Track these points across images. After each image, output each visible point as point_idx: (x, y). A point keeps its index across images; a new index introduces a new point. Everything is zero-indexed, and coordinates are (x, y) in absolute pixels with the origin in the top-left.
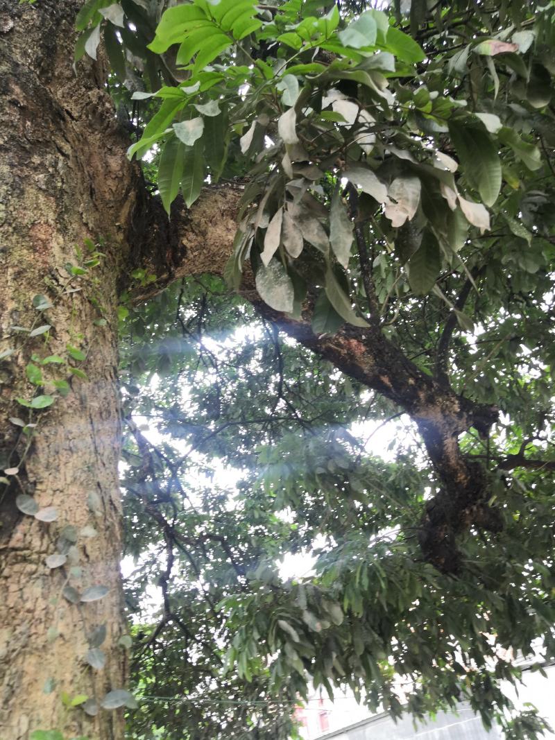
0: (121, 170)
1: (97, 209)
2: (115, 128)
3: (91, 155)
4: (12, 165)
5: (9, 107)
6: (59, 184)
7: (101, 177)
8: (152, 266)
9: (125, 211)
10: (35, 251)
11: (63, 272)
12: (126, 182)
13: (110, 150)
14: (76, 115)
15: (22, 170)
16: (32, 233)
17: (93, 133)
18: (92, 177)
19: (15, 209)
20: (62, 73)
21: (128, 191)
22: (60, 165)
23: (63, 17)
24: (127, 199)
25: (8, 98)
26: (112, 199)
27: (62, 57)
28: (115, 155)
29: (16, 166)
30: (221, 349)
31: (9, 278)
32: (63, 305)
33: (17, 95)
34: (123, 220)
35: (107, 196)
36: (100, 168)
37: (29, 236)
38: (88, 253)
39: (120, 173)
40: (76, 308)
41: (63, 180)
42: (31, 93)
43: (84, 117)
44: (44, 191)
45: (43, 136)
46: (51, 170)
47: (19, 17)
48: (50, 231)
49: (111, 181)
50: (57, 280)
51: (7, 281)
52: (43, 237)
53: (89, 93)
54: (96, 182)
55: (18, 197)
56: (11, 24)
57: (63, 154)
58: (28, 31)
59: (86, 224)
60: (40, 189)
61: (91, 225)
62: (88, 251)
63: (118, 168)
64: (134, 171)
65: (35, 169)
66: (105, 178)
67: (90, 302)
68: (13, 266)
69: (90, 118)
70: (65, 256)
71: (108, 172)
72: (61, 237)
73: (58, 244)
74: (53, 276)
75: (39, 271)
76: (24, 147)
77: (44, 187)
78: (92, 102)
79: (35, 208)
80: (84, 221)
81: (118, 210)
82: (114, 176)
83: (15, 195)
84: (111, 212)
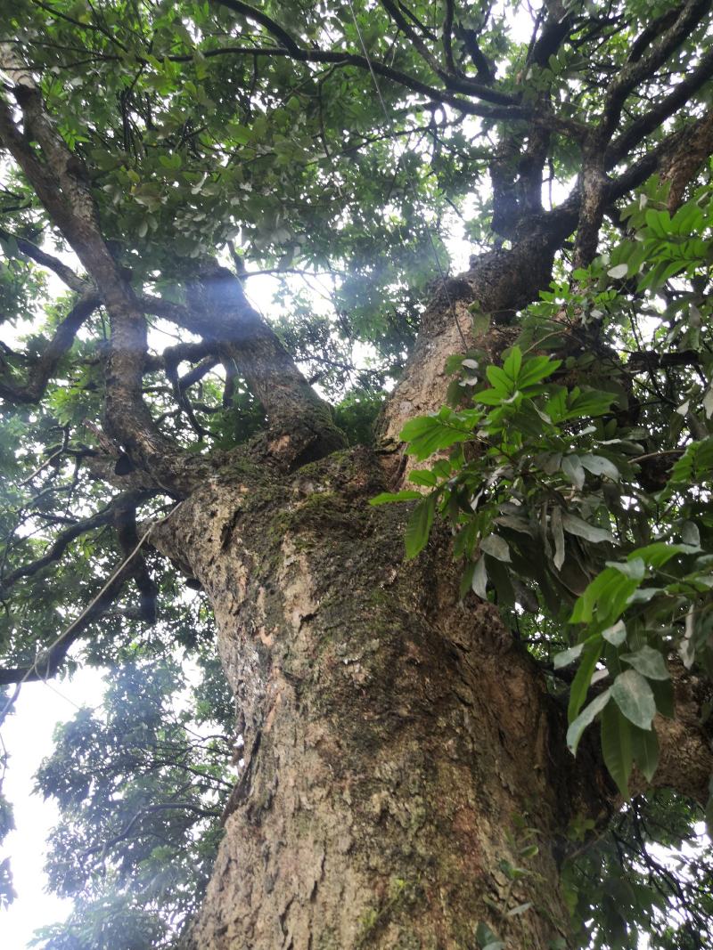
0: (526, 694)
1: (512, 758)
2: (509, 646)
3: (490, 686)
4: (420, 739)
5: (408, 669)
6: (470, 746)
7: (506, 711)
8: (584, 805)
9: (540, 743)
10: (464, 852)
11: (500, 878)
12: (534, 708)
13: (509, 672)
14: (466, 644)
15: (430, 742)
16: (455, 826)
17: (487, 658)
18: (497, 717)
19: (433, 798)
20: (445, 603)
21: (538, 717)
22: (467, 720)
23: (438, 546)
24: (538, 727)
25: (405, 659)
26: (523, 735)
27: (443, 585)
28: (515, 677)
29: (424, 739)
30: (679, 863)
31: (443, 904)
32: (512, 933)
33: (413, 652)
34: (539, 757)
35: (518, 733)
36: (503, 700)
37: (454, 832)
38: (518, 831)
39: (526, 698)
40: (527, 932)
41: (472, 739)
42: (424, 642)
43: (474, 642)
44: (456, 761)
45: (443, 689)
46: (458, 731)
47: (400, 563)
48: (473, 815)
49: (517, 711)
50: (496, 893)
51: (442, 909)
52: (467, 828)
53: (475, 614)
54: (503, 720)
55: (433, 780)
56: (394, 573)
57: (467, 705)
58: (410, 574)
59: (507, 788)
60: (452, 760)
61: (512, 788)
62: (517, 829)
63: (522, 694)
64: (540, 689)
65: (443, 734)
66: (511, 710)
67: (538, 913)
68: (445, 884)
69: (481, 642)
70: (496, 848)
71: (512, 701)
72: (486, 821)
73: (486, 833)
74: (490, 886)
75: (474, 883)
76: (428, 712)
77: (456, 756)
78: (479, 623)
79: (452, 789)
80: (504, 784)
81: (532, 747)
82: (519, 705)
83: (430, 778)
84: (526, 753)
